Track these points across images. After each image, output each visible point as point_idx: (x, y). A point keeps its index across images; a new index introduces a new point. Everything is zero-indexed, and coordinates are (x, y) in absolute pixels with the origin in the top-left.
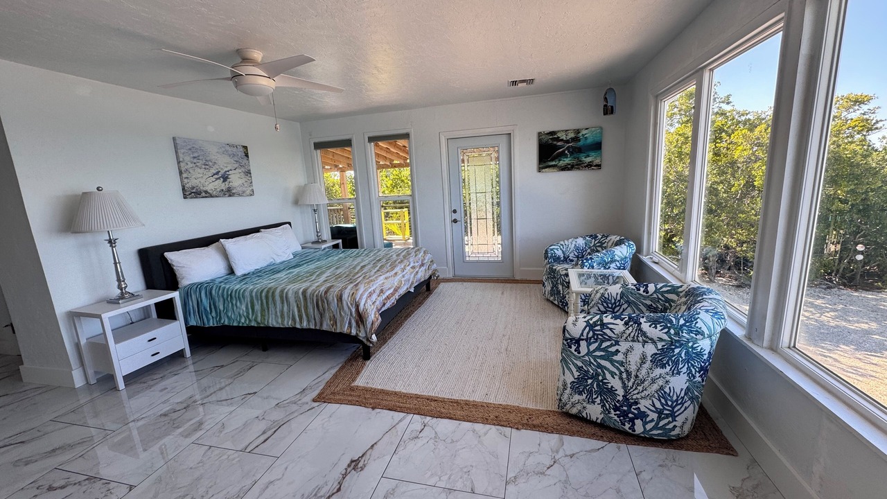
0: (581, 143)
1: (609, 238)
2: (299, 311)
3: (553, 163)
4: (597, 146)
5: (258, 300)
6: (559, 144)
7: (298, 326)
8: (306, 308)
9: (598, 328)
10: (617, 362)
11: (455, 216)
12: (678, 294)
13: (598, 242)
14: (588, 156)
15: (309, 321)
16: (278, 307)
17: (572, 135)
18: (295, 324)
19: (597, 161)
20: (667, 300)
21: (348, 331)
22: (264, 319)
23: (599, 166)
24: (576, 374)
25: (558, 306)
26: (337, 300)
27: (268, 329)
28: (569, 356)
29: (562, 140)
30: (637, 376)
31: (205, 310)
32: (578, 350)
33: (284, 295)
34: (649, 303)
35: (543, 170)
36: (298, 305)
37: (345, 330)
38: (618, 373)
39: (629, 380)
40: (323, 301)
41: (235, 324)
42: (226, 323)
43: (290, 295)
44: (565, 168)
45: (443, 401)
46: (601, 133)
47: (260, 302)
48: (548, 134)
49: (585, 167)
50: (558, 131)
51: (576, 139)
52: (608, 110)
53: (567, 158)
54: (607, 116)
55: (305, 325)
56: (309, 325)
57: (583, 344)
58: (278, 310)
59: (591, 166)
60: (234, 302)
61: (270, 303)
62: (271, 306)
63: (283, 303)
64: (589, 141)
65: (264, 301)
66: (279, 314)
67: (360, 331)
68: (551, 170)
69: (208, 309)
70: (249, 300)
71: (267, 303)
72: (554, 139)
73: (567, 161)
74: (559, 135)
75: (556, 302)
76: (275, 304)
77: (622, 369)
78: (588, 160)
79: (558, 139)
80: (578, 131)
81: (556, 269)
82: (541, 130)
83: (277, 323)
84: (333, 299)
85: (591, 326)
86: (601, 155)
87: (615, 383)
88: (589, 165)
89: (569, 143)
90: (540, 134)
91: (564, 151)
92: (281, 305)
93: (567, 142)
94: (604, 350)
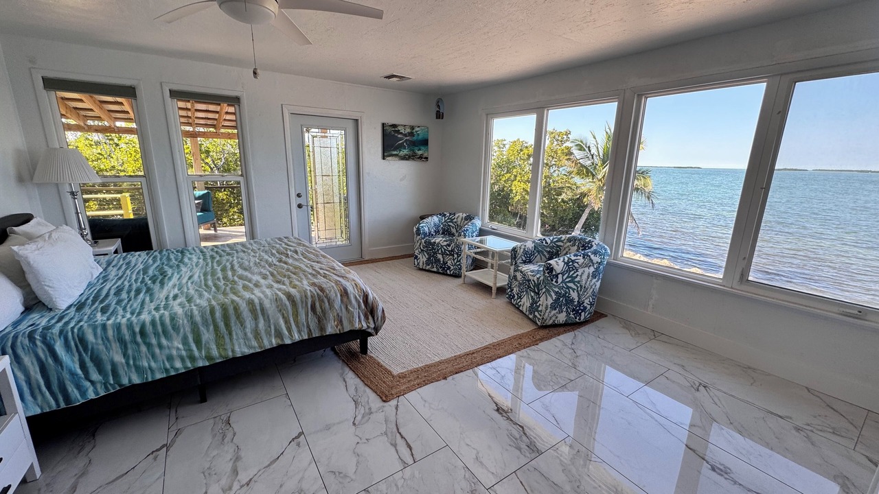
0: (415, 138)
1: (457, 215)
2: (287, 322)
3: (395, 153)
4: (425, 142)
5: (207, 326)
6: (399, 136)
7: (288, 341)
8: (296, 315)
9: (571, 263)
10: (576, 282)
11: (300, 201)
12: (562, 241)
13: (448, 219)
14: (420, 150)
15: (299, 332)
16: (249, 326)
17: (408, 130)
18: (282, 340)
19: (425, 155)
20: (558, 246)
21: (360, 326)
22: (225, 349)
23: (427, 158)
24: (554, 297)
25: (438, 273)
26: (341, 295)
27: (235, 360)
28: (551, 287)
29: (401, 133)
30: (585, 287)
31: (73, 374)
32: (557, 282)
33: (258, 308)
34: (548, 249)
35: (388, 158)
36: (283, 315)
37: (357, 326)
38: (576, 288)
39: (581, 290)
40: (321, 301)
41: (159, 376)
42: (136, 380)
43: (267, 304)
44: (404, 158)
45: (477, 351)
46: (428, 132)
47: (212, 328)
48: (390, 126)
49: (418, 158)
50: (399, 125)
51: (411, 134)
52: (439, 116)
53: (405, 149)
54: (439, 120)
55: (297, 337)
56: (302, 336)
57: (560, 276)
58: (248, 330)
59: (422, 158)
60: (154, 341)
61: (232, 324)
62: (236, 328)
63: (256, 318)
64: (420, 137)
65: (222, 325)
66: (250, 335)
67: (369, 323)
68: (394, 158)
69: (79, 372)
70: (188, 329)
71: (227, 325)
72: (396, 131)
73: (405, 152)
74: (399, 128)
75: (435, 269)
76: (242, 324)
77: (579, 285)
78: (420, 153)
79: (398, 132)
80: (412, 128)
81: (435, 243)
82: (385, 121)
83: (250, 347)
84: (336, 295)
85: (567, 263)
86: (427, 150)
87: (574, 295)
88: (421, 157)
89: (407, 137)
90: (383, 125)
91: (403, 143)
92: (253, 323)
93: (405, 135)
94: (571, 277)
